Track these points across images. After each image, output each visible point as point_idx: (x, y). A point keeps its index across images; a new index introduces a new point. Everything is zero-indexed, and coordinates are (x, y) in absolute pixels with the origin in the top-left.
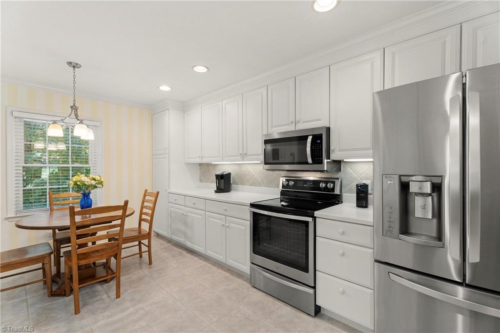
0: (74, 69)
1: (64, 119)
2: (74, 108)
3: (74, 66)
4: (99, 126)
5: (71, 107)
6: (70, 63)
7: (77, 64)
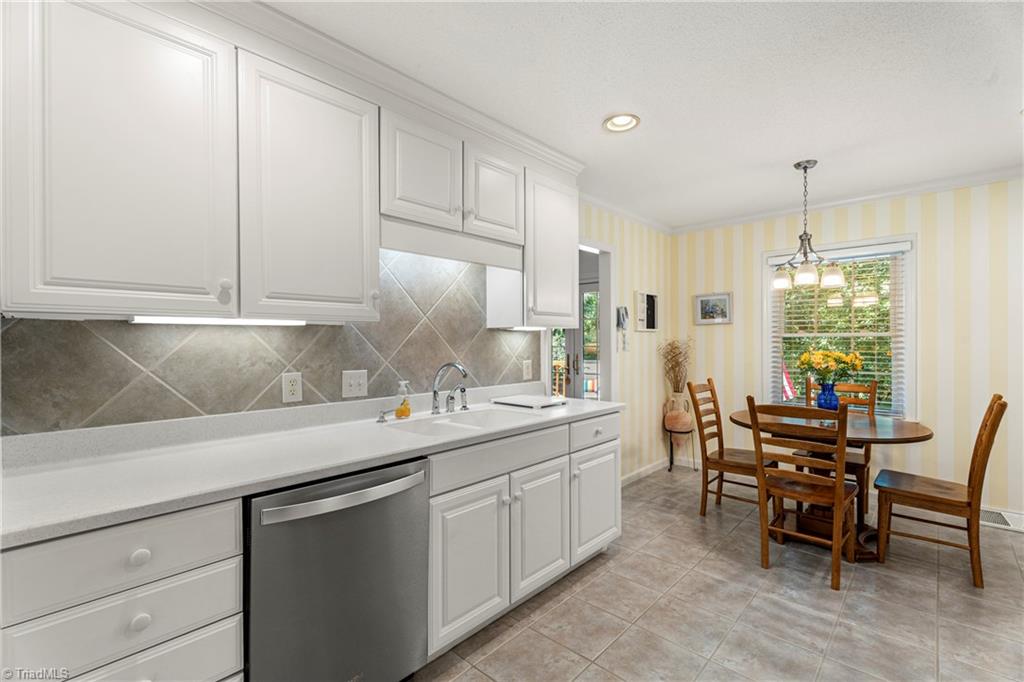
0: (805, 172)
1: (793, 259)
2: (805, 239)
3: (804, 166)
4: (908, 251)
5: (800, 237)
6: (798, 166)
7: (808, 162)
